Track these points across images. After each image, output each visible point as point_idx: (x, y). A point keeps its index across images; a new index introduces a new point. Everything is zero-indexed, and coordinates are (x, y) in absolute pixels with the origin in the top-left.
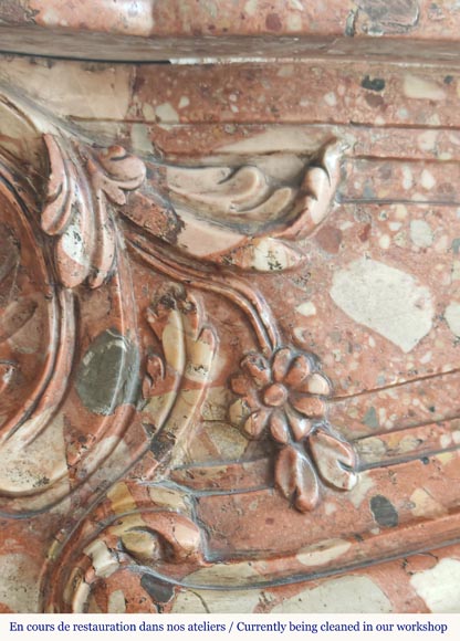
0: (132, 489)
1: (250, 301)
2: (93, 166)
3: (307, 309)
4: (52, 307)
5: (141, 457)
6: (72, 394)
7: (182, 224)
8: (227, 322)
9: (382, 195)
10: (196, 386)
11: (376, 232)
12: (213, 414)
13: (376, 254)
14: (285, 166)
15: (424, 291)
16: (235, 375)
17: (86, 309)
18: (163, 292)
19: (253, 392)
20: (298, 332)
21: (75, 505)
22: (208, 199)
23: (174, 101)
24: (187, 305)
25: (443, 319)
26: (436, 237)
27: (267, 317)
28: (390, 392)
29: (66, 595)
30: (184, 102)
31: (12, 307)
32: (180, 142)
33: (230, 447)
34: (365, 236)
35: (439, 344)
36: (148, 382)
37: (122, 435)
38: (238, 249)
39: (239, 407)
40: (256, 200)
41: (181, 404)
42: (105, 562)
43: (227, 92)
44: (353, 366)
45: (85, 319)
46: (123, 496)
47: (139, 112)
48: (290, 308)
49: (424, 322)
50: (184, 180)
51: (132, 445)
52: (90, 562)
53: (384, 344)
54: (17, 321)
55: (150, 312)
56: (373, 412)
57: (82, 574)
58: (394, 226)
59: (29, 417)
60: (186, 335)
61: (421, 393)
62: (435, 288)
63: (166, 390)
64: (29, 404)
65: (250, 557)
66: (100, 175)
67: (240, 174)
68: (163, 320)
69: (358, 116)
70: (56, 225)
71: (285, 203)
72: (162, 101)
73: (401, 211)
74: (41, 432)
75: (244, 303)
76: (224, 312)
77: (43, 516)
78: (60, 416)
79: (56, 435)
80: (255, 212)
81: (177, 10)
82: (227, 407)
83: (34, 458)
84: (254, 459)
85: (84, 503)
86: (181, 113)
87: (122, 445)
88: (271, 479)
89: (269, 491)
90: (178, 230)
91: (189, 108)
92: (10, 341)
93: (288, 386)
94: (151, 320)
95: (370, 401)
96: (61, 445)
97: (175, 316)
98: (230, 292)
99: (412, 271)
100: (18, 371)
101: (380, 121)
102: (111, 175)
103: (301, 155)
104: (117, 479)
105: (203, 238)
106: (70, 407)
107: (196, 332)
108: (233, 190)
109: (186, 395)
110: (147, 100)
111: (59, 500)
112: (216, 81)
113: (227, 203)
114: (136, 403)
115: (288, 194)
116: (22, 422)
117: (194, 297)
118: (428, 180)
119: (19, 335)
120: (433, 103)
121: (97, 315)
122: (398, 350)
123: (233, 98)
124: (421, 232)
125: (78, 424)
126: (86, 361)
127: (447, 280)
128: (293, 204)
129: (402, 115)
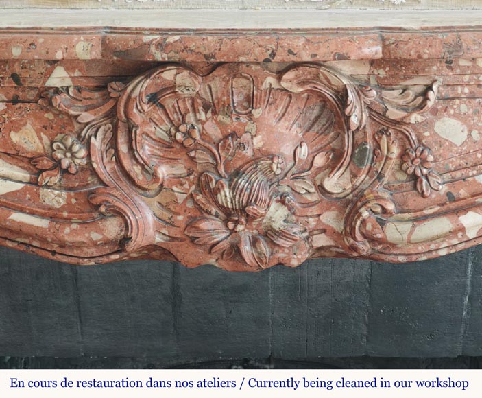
0: (372, 192)
1: (409, 133)
2: (361, 93)
3: (427, 134)
4: (346, 136)
5: (374, 181)
6: (352, 162)
7: (387, 109)
8: (402, 139)
9: (451, 96)
10: (391, 159)
11: (449, 109)
12: (396, 167)
13: (449, 116)
14: (420, 89)
15: (465, 126)
16: (404, 155)
17: (356, 135)
18: (380, 129)
19: (409, 160)
20: (424, 141)
21: (354, 196)
22: (395, 100)
23: (384, 68)
24: (388, 134)
25: (471, 135)
26: (469, 109)
27: (414, 137)
28: (453, 159)
29: (353, 224)
30: (387, 69)
31: (332, 134)
32: (386, 81)
33: (402, 177)
34: (445, 110)
35: (469, 143)
36: (375, 157)
37: (367, 174)
38: (405, 117)
39: (405, 166)
40: (411, 100)
41: (386, 164)
42: (365, 214)
43: (402, 66)
44: (441, 151)
45: (356, 139)
46: (370, 194)
47: (373, 72)
48: (422, 134)
49: (464, 136)
50: (388, 94)
51: (371, 177)
52: (361, 214)
53: (451, 144)
54: (334, 139)
55: (376, 135)
56: (447, 164)
57: (358, 218)
58: (455, 107)
59: (339, 169)
60: (388, 143)
61: (463, 159)
62: (468, 125)
63: (382, 160)
64: (339, 165)
65: (409, 211)
66: (363, 96)
67: (406, 92)
68: (380, 138)
69: (444, 72)
70: (350, 113)
71: (420, 102)
72: (380, 68)
73: (457, 101)
74: (343, 174)
75: (407, 133)
76: (400, 135)
77: (343, 200)
78: (348, 168)
79: (347, 174)
80: (410, 104)
81: (390, 52)
82: (401, 165)
83: (341, 182)
84: (409, 181)
85: (356, 196)
86: (386, 72)
87: (368, 177)
88: (415, 188)
89: (414, 191)
90: (386, 111)
91: (389, 71)
92: (331, 145)
93: (421, 159)
94: (377, 138)
95: (446, 162)
96: (349, 178)
97: (384, 137)
98: (402, 130)
99: (461, 121)
100: (334, 154)
101: (451, 74)
102: (366, 96)
103: (425, 85)
104: (367, 188)
105: (394, 114)
106: (351, 166)
107: (391, 142)
108: (403, 97)
109: (388, 162)
110: (375, 68)
111: (348, 195)
112: (398, 62)
113: (402, 102)
114: (371, 164)
115: (420, 99)
116: (337, 171)
117: (390, 131)
118: (466, 90)
119: (334, 143)
120: (468, 67)
121: (360, 137)
122: (456, 146)
123: (404, 68)
124: (464, 108)
125: (354, 171)
126: (356, 152)
127: (472, 122)
128: (423, 102)
129: (458, 71)
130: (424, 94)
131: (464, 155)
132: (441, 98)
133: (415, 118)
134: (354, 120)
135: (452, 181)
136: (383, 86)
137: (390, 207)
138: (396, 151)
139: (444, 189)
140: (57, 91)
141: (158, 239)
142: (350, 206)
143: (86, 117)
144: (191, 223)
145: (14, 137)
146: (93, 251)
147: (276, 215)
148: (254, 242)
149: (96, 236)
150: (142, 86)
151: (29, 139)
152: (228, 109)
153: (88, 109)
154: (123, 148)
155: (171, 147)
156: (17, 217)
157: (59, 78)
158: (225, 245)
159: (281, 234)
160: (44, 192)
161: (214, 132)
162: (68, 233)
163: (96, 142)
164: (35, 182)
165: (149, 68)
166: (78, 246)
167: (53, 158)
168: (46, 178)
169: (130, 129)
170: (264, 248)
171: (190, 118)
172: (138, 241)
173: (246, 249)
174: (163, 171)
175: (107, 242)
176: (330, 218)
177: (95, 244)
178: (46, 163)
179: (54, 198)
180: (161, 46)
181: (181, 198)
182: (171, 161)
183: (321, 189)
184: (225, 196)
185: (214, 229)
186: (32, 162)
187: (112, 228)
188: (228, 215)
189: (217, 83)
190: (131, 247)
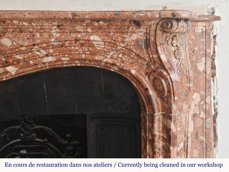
9: (6, 32)
11: (5, 35)
13: (5, 37)
15: (11, 41)
25: (13, 43)
26: (12, 36)
28: (8, 51)
34: (4, 36)
35: (13, 46)
44: (3, 48)
49: (11, 44)
53: (6, 46)
56: (6, 53)
58: (7, 35)
61: (11, 51)
73: (8, 33)
95: (6, 52)
99: (9, 39)
101: (4, 25)
120: (10, 23)
122: (8, 47)
127: (13, 40)
129: (7, 24)
135: (7, 57)
139: (4, 60)
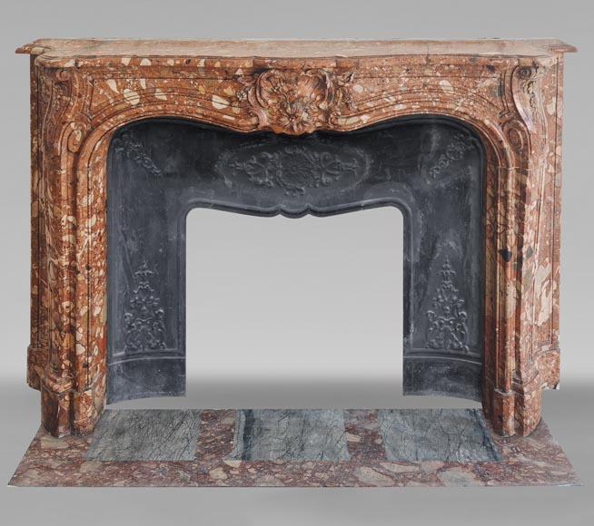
3: (351, 90)
9: (358, 77)
12: (341, 100)
14: (348, 75)
17: (329, 90)
18: (336, 88)
19: (345, 98)
20: (350, 92)
22: (341, 79)
25: (364, 90)
27: (347, 91)
28: (359, 97)
29: (328, 119)
31: (322, 90)
34: (356, 82)
35: (364, 93)
36: (335, 97)
37: (332, 103)
38: (344, 85)
39: (344, 100)
41: (338, 99)
42: (332, 116)
44: (355, 95)
46: (333, 109)
47: (334, 70)
55: (335, 90)
57: (330, 117)
58: (359, 81)
59: (324, 101)
65: (345, 115)
66: (331, 78)
67: (344, 76)
68: (337, 91)
69: (355, 70)
70: (327, 83)
72: (336, 69)
73: (360, 79)
74: (325, 103)
75: (344, 90)
76: (342, 90)
77: (325, 111)
80: (345, 80)
81: (338, 65)
83: (324, 105)
84: (345, 105)
85: (329, 110)
86: (338, 70)
89: (347, 108)
90: (338, 83)
92: (321, 93)
93: (349, 98)
95: (357, 98)
96: (327, 104)
99: (361, 85)
100: (322, 96)
101: (358, 70)
103: (350, 74)
104: (332, 107)
106: (327, 100)
107: (340, 92)
108: (343, 78)
111: (327, 109)
112: (341, 68)
113: (343, 80)
114: (334, 99)
115: (348, 79)
117: (340, 89)
118: (362, 76)
120: (363, 68)
122: (360, 93)
123: (343, 69)
124: (362, 81)
125: (329, 102)
126: (329, 95)
127: (364, 86)
129: (360, 70)
130: (350, 77)
131: (362, 96)
132: (355, 78)
133: (347, 85)
134: (328, 86)
135: (358, 105)
136: (337, 74)
137: (339, 113)
138: (341, 95)
139: (356, 107)
140: (239, 76)
141: (268, 124)
142: (327, 113)
143: (247, 84)
144: (278, 119)
145: (225, 91)
146: (248, 128)
147: (304, 116)
148: (298, 125)
149: (249, 123)
150: (265, 75)
151: (229, 91)
152: (290, 82)
153: (248, 82)
154: (258, 94)
155: (272, 94)
156: (225, 117)
157: (239, 72)
158: (288, 126)
159: (306, 122)
160: (234, 108)
161: (286, 89)
162: (241, 122)
163: (250, 92)
164: (230, 105)
165: (265, 70)
166: (243, 126)
167: (236, 97)
168: (234, 104)
169: (260, 88)
170: (301, 127)
171: (279, 85)
172: (262, 125)
173: (295, 127)
174: (270, 102)
175: (253, 125)
176: (321, 117)
177: (249, 126)
178: (234, 99)
179: (236, 110)
180: (271, 64)
181: (275, 110)
182: (272, 98)
183: (318, 107)
184: (289, 110)
185: (285, 120)
186: (230, 99)
187: (254, 120)
188: (290, 116)
189: (287, 74)
190: (259, 126)
